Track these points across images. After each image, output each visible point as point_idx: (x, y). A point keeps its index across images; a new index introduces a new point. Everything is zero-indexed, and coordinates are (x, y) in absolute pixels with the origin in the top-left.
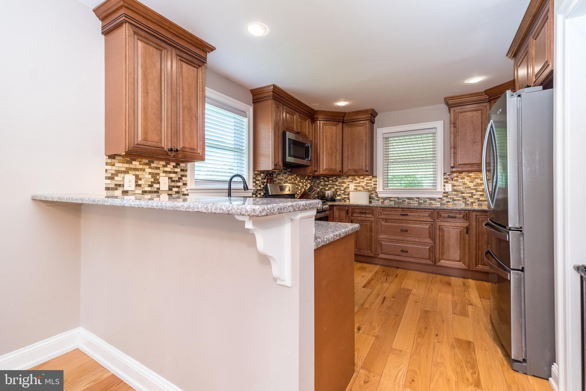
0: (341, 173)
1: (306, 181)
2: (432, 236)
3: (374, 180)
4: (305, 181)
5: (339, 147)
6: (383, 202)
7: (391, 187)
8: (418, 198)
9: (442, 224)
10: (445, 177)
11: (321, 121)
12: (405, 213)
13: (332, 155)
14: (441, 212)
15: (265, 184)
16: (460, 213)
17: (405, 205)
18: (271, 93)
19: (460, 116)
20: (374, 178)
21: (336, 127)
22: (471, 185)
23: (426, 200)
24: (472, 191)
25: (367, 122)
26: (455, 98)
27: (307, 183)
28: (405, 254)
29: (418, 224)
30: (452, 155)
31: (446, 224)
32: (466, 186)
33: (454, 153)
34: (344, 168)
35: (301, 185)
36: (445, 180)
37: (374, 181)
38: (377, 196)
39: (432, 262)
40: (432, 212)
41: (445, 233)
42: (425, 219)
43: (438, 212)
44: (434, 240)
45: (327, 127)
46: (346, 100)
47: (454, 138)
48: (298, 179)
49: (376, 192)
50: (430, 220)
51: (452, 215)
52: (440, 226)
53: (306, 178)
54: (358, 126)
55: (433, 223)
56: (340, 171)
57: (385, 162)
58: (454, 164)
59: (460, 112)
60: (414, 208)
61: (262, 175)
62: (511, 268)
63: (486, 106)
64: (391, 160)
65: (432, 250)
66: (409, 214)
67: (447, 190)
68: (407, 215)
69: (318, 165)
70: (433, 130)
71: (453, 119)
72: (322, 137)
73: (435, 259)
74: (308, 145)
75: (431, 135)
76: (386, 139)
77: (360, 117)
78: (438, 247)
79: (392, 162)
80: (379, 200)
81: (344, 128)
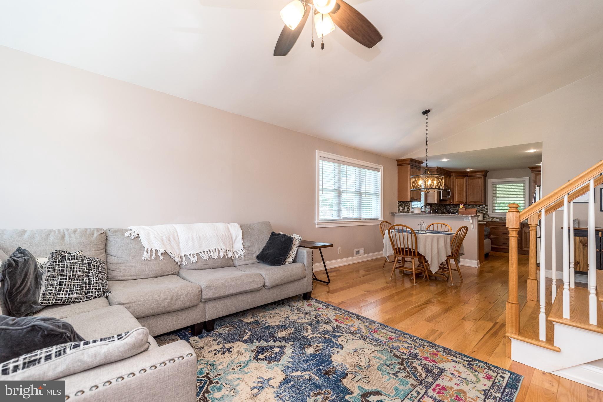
0: (466, 203)
5: (465, 190)
6: (492, 220)
7: (497, 211)
9: (526, 230)
11: (454, 177)
13: (461, 194)
18: (436, 170)
19: (537, 177)
20: (486, 206)
21: (463, 179)
25: (483, 177)
26: (534, 168)
27: (443, 208)
28: (505, 245)
34: (468, 201)
37: (486, 208)
38: (488, 216)
39: (520, 248)
43: (523, 224)
44: (521, 238)
45: (458, 179)
46: (471, 168)
47: (534, 188)
48: (440, 206)
49: (488, 214)
53: (444, 206)
54: (476, 179)
57: (493, 198)
59: (538, 175)
61: (428, 205)
69: (453, 199)
70: (524, 182)
71: (533, 178)
72: (455, 185)
73: (522, 247)
74: (449, 190)
75: (523, 184)
76: (494, 184)
77: (478, 174)
78: (523, 241)
79: (498, 198)
80: (489, 218)
81: (468, 180)
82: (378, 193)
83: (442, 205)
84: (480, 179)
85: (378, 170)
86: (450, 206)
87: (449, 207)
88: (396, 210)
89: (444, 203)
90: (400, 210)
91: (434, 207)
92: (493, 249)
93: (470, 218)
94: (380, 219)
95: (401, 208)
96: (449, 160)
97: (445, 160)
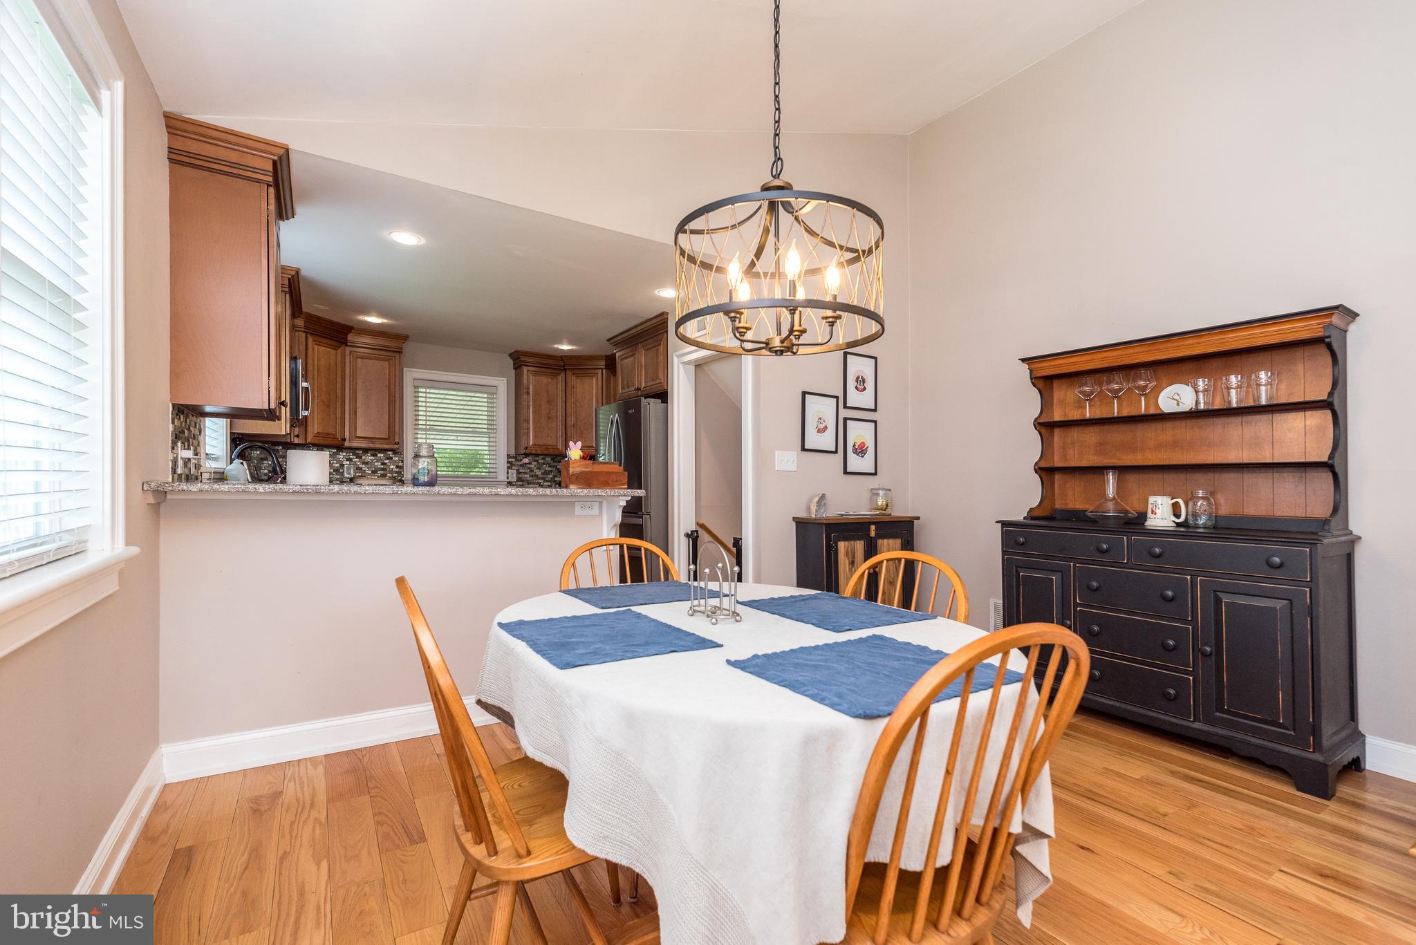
5: (340, 393)
10: (509, 461)
11: (308, 335)
13: (329, 406)
21: (335, 351)
22: (538, 473)
24: (540, 481)
32: (533, 474)
33: (528, 429)
34: (347, 433)
36: (509, 466)
45: (321, 349)
46: (381, 314)
56: (344, 440)
57: (416, 429)
58: (528, 444)
64: (423, 427)
67: (510, 479)
72: (310, 367)
74: (306, 385)
76: (415, 388)
90: (177, 465)
95: (181, 453)
96: (423, 241)
97: (406, 238)
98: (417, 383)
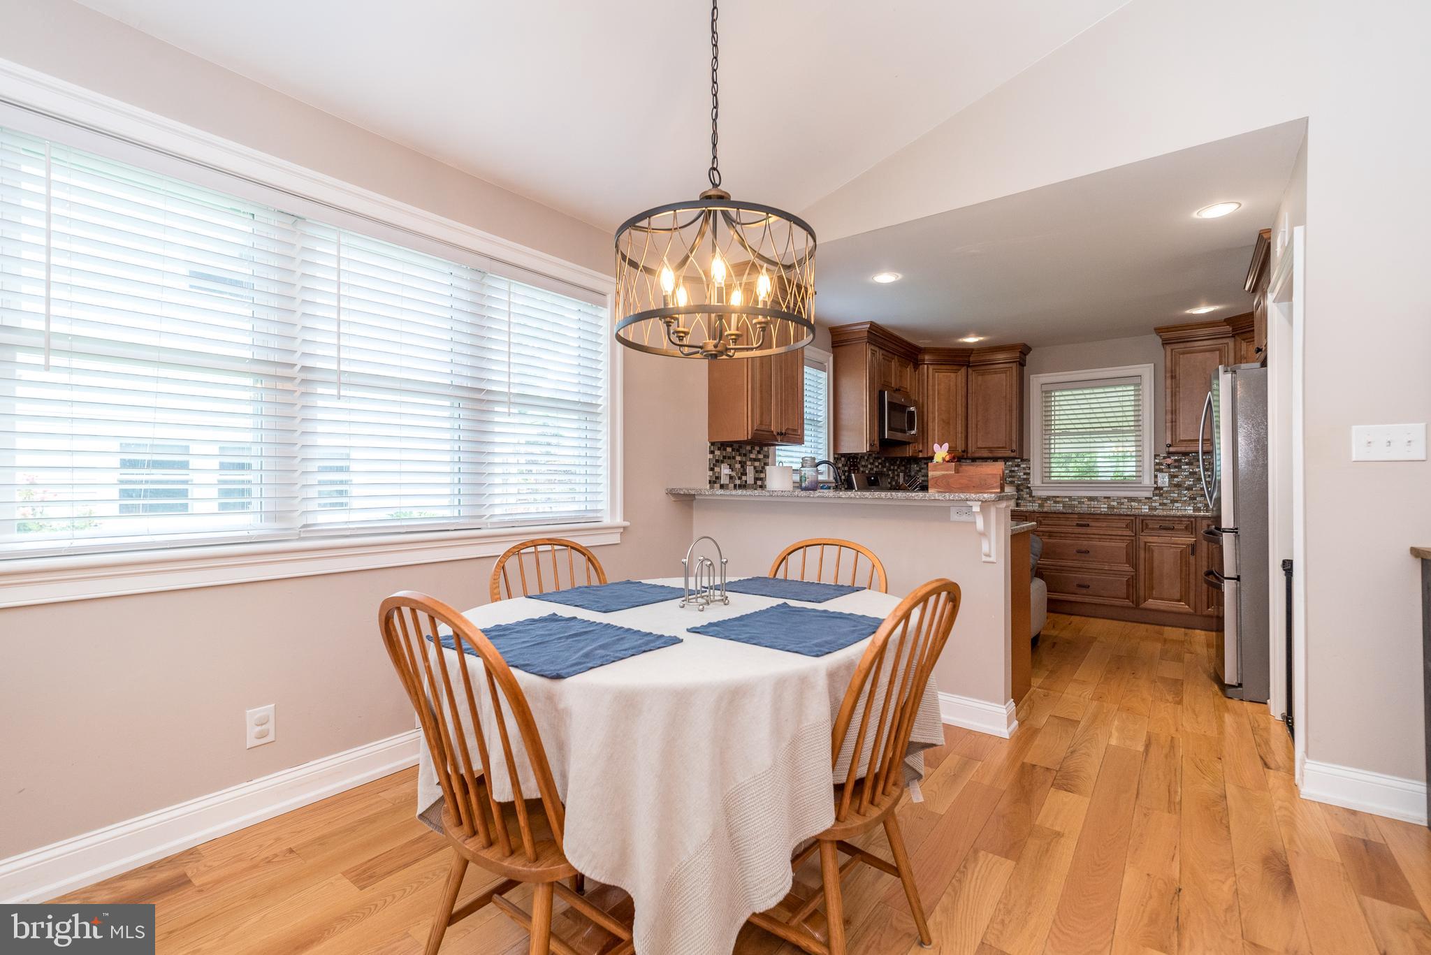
0: (965, 454)
1: (898, 468)
2: (1132, 559)
3: (1024, 466)
4: (896, 468)
5: (960, 410)
6: (1041, 506)
7: (1056, 478)
8: (1109, 498)
9: (1150, 539)
10: (1157, 461)
11: (930, 366)
12: (1085, 523)
13: (948, 423)
14: (1149, 520)
15: (846, 474)
16: (1181, 521)
17: (1084, 509)
18: (866, 334)
19: (1183, 360)
20: (1025, 463)
21: (955, 374)
23: (1122, 501)
25: (1014, 365)
26: (1173, 329)
27: (899, 470)
28: (1084, 591)
29: (1108, 540)
30: (1169, 425)
31: (1155, 539)
32: (1196, 477)
33: (1172, 422)
34: (970, 445)
35: (891, 476)
36: (1157, 467)
37: (1024, 468)
38: (1030, 494)
39: (1133, 602)
40: (1132, 520)
41: (1156, 555)
42: (1119, 533)
43: (1143, 521)
44: (1135, 566)
45: (941, 375)
46: (978, 334)
47: (1172, 396)
48: (887, 464)
49: (1029, 488)
50: (1129, 533)
51: (1168, 525)
52: (1146, 543)
53: (898, 463)
54: (996, 373)
55: (1133, 538)
56: (964, 451)
57: (1045, 435)
58: (1172, 441)
59: (1184, 353)
60: (1100, 514)
61: (843, 459)
62: (1225, 576)
63: (1227, 344)
64: (1057, 431)
65: (1132, 583)
66: (1092, 524)
67: (1160, 484)
68: (1088, 525)
69: (925, 441)
70: (1136, 380)
71: (1169, 364)
72: (931, 392)
73: (1138, 598)
74: (912, 409)
75: (1132, 388)
76: (1047, 393)
77: (1001, 356)
78: (1142, 577)
79: (1059, 434)
80: (1034, 502)
81: (969, 377)
82: (599, 402)
83: (893, 461)
84: (1005, 372)
85: (594, 296)
86: (917, 463)
87: (915, 467)
88: (698, 479)
89: (898, 453)
90: (718, 478)
91: (865, 466)
92: (1054, 606)
93: (976, 509)
94: (607, 521)
95: (725, 470)
96: (900, 276)
97: (886, 278)
98: (1045, 388)
